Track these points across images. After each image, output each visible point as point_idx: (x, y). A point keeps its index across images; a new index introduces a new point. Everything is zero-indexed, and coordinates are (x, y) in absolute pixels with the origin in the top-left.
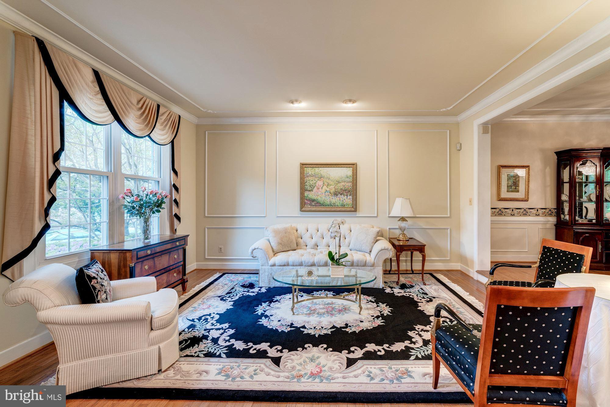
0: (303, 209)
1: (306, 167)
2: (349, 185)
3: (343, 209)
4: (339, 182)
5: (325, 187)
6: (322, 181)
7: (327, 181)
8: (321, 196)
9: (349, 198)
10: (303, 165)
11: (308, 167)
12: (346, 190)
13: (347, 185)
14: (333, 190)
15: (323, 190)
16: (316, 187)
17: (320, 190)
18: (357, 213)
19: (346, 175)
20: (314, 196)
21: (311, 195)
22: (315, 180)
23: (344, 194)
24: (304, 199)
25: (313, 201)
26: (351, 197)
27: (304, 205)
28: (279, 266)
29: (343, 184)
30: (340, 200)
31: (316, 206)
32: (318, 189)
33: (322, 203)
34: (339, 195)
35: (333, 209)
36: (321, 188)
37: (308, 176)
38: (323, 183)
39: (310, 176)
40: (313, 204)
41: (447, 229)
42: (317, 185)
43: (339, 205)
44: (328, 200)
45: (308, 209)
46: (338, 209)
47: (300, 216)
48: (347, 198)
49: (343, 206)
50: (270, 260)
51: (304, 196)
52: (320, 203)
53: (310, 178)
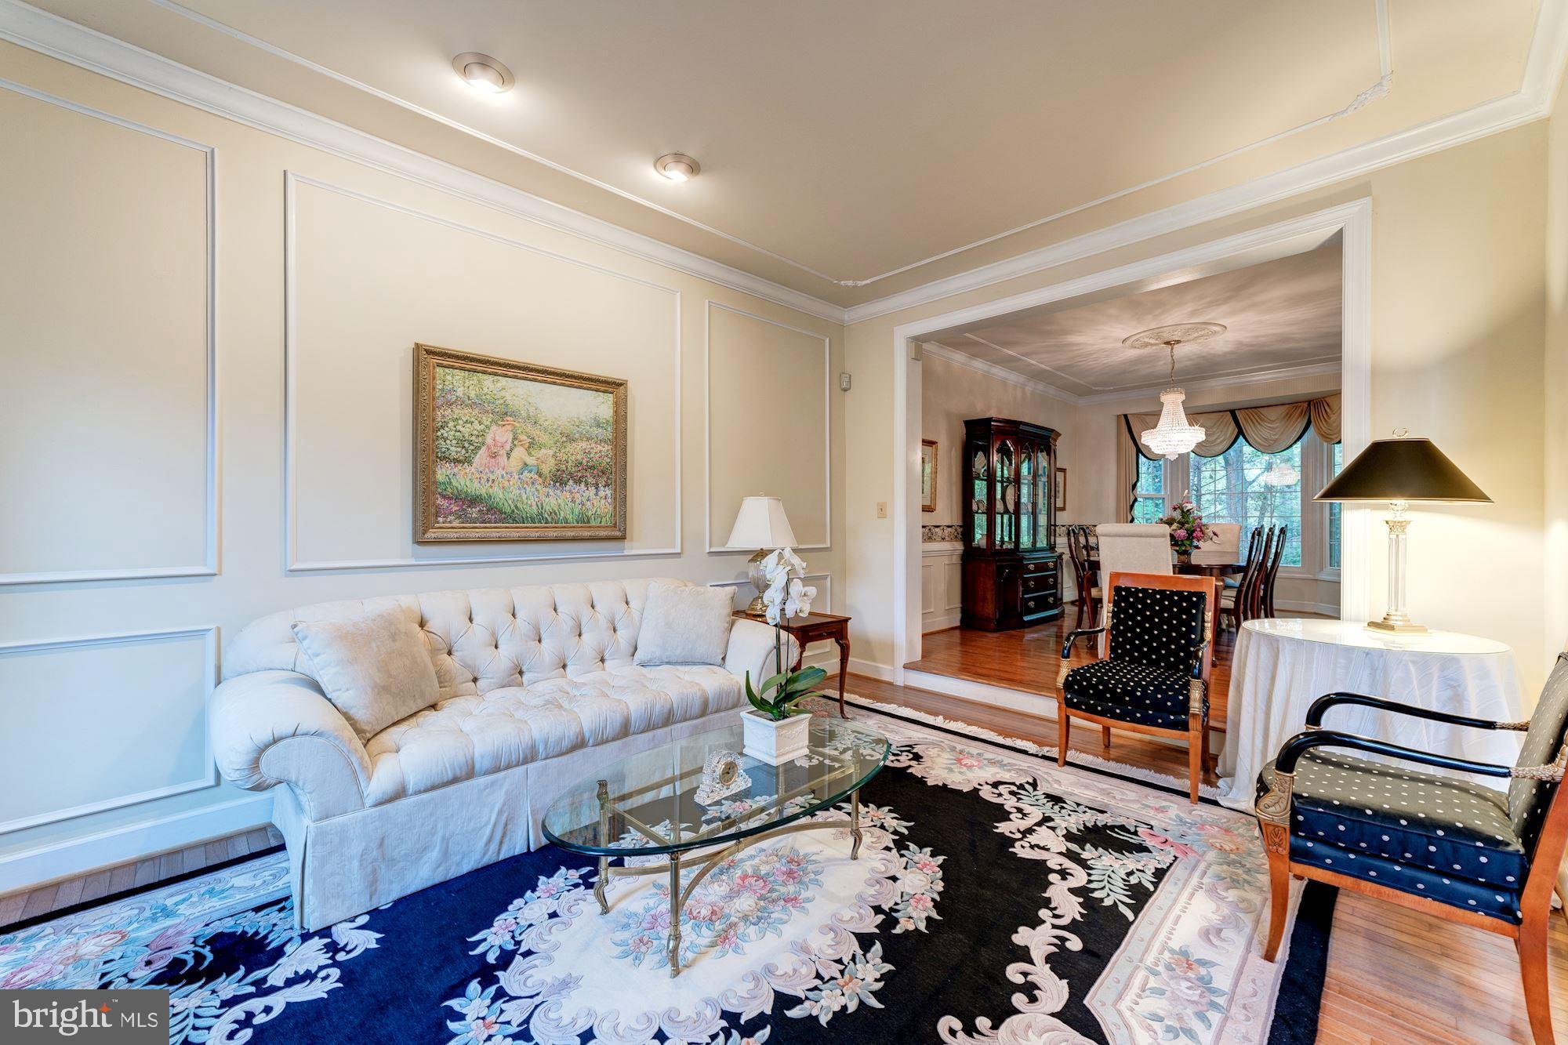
0: (431, 534)
1: (439, 365)
2: (602, 452)
3: (586, 534)
4: (570, 439)
5: (519, 453)
6: (509, 428)
7: (529, 428)
8: (506, 484)
9: (602, 493)
10: (429, 352)
11: (452, 367)
12: (593, 467)
13: (597, 450)
14: (552, 462)
15: (514, 464)
16: (484, 448)
17: (503, 460)
18: (627, 543)
19: (593, 416)
20: (476, 485)
21: (465, 479)
22: (480, 423)
23: (586, 482)
24: (434, 494)
25: (474, 501)
26: (609, 492)
27: (433, 519)
28: (426, 791)
29: (584, 445)
30: (573, 501)
31: (484, 522)
32: (494, 456)
33: (508, 510)
34: (571, 482)
35: (552, 534)
36: (503, 452)
37: (450, 404)
38: (511, 436)
39: (460, 402)
40: (474, 512)
41: (825, 577)
42: (489, 440)
43: (570, 517)
44: (533, 501)
45: (453, 535)
46: (570, 534)
47: (413, 562)
48: (596, 494)
49: (584, 520)
50: (369, 779)
51: (435, 483)
52: (501, 512)
53: (457, 411)
